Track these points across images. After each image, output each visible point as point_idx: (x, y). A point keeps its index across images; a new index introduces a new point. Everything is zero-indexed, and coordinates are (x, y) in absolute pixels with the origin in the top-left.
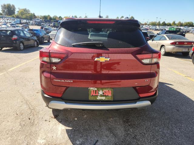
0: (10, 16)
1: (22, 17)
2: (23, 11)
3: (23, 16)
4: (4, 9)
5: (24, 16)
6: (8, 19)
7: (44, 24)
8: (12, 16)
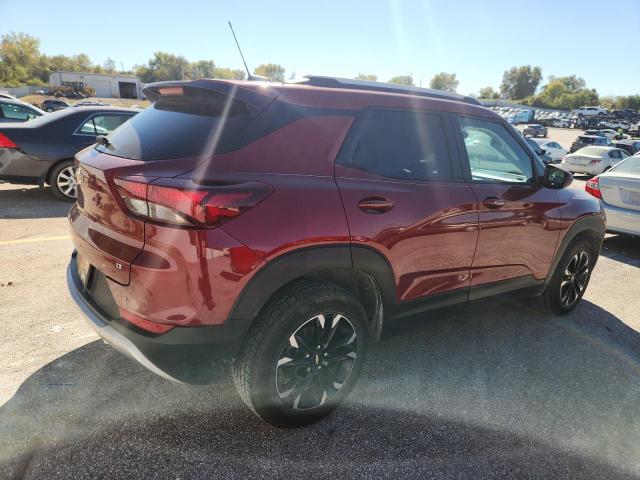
0: (516, 102)
1: (549, 103)
2: (562, 84)
3: (556, 99)
4: (507, 83)
5: (558, 101)
6: (508, 110)
7: (608, 125)
8: (520, 101)
